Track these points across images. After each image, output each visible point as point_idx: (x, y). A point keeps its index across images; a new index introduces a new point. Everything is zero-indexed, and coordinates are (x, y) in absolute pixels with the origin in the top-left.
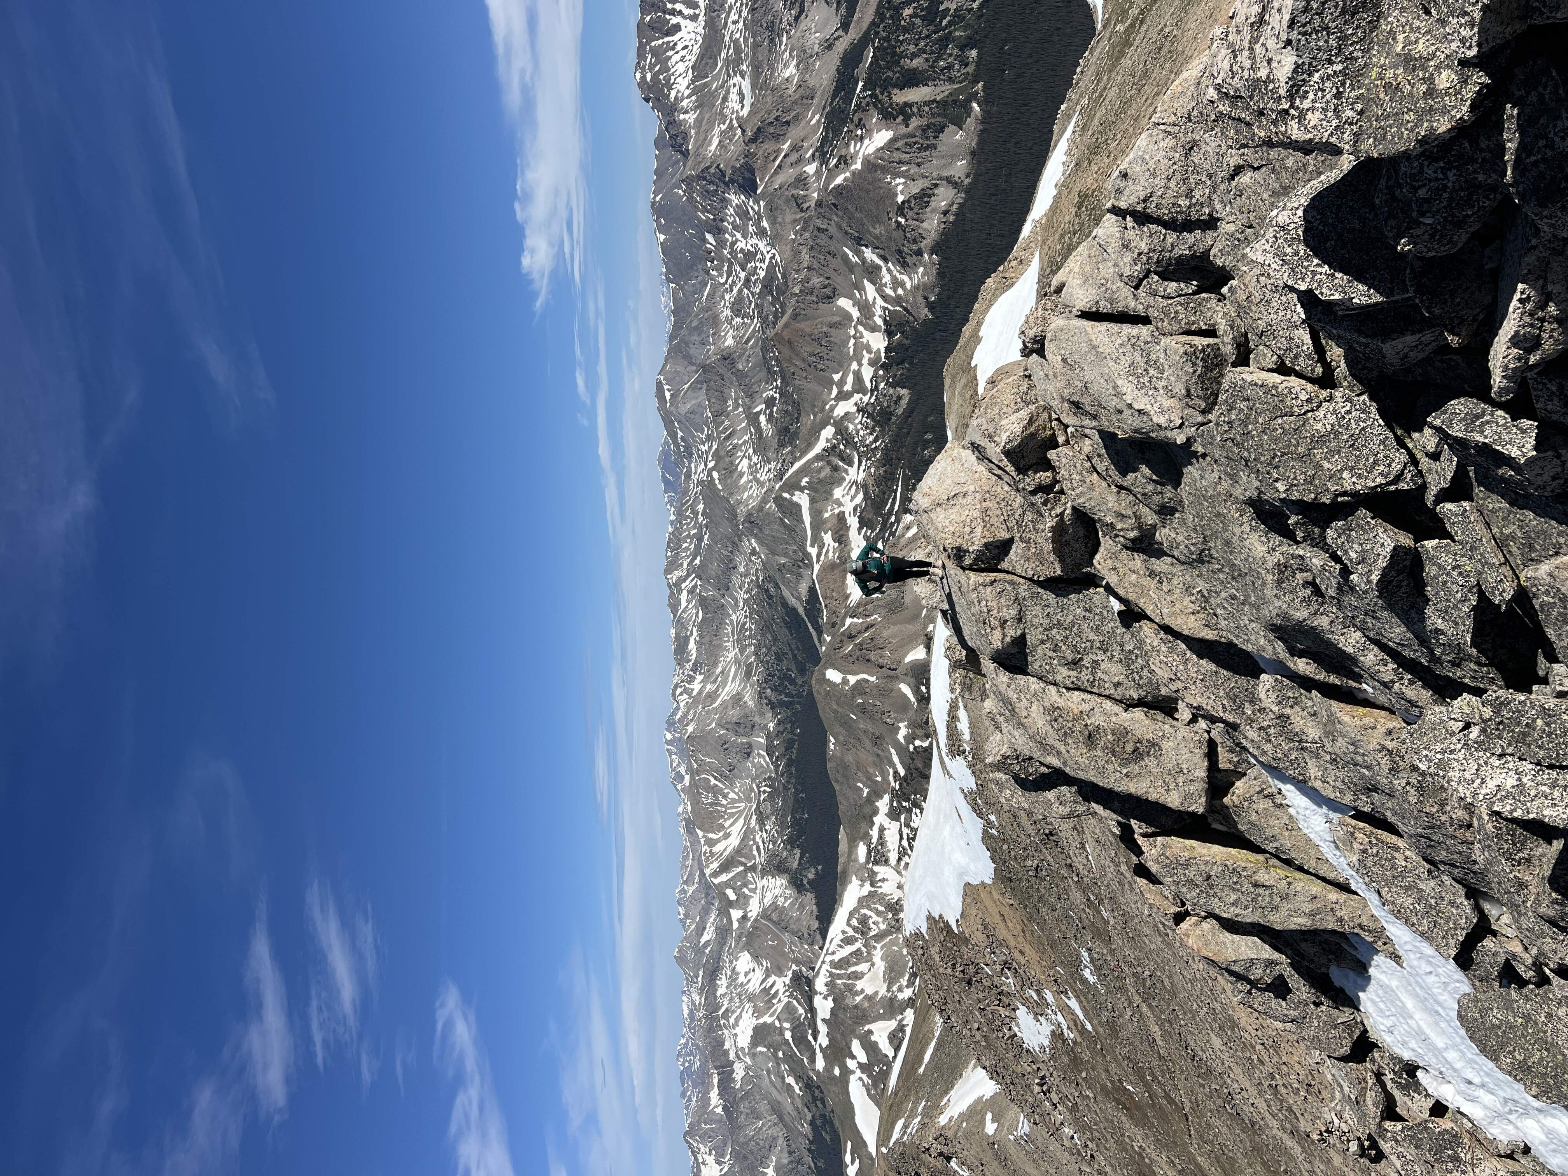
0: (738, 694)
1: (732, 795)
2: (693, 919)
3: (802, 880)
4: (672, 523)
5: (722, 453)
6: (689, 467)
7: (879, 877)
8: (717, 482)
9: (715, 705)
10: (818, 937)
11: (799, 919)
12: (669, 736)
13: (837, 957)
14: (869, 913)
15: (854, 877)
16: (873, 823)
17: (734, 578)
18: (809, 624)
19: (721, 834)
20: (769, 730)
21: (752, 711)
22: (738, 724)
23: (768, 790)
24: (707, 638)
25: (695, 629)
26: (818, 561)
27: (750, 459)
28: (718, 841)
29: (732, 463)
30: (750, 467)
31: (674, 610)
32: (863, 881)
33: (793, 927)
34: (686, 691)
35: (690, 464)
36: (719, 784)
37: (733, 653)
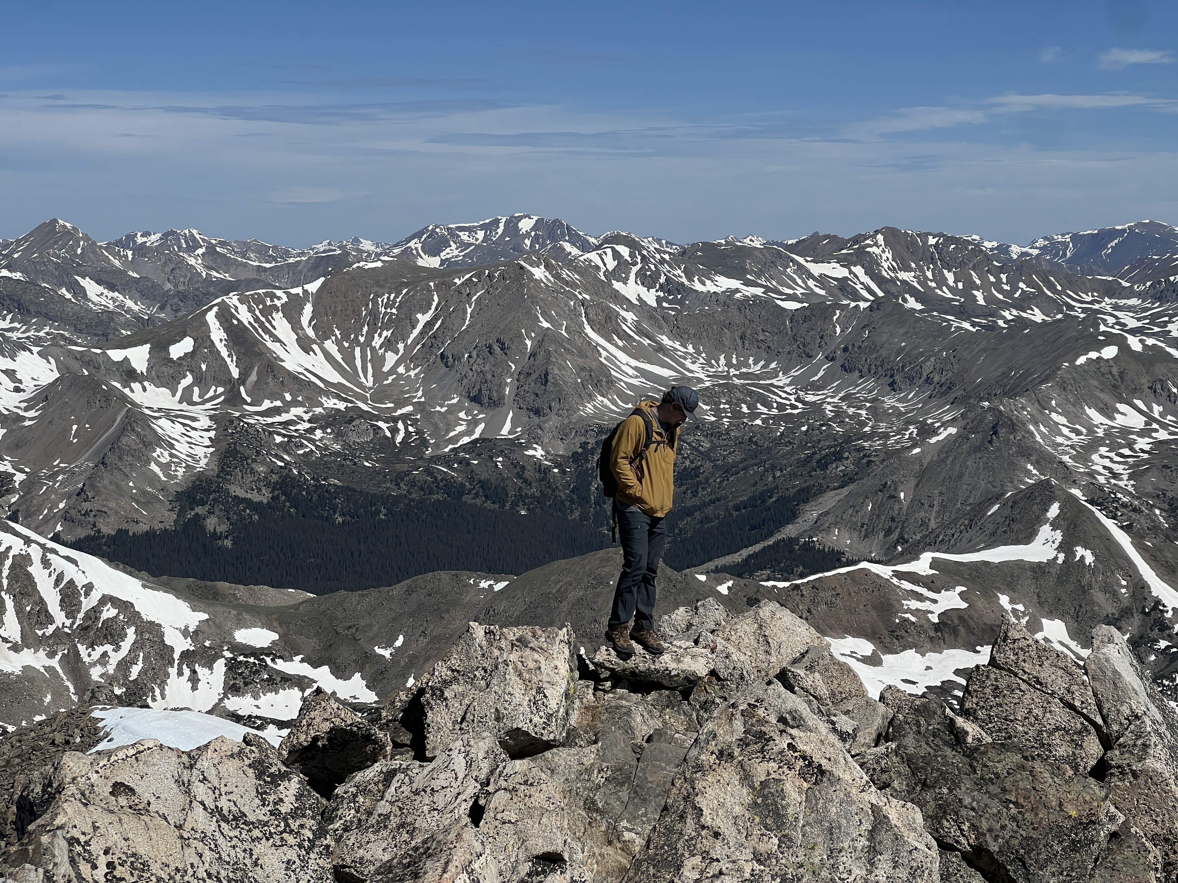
0: (611, 382)
1: (391, 359)
2: (134, 265)
3: (202, 503)
4: (1004, 249)
5: (1160, 370)
6: (1130, 293)
7: (202, 672)
8: (1093, 355)
9: (588, 329)
10: (81, 533)
11: (121, 491)
12: (526, 225)
13: (36, 570)
14: (126, 646)
15: (205, 616)
16: (315, 665)
17: (871, 383)
18: (757, 548)
19: (311, 333)
20: (529, 447)
21: (572, 410)
22: (545, 378)
23: (399, 439)
24: (737, 318)
25: (759, 291)
26: (899, 575)
27: (1144, 433)
28: (296, 326)
29: (1136, 391)
30: (1125, 431)
31: (801, 248)
32: (196, 635)
33: (106, 480)
34: (623, 267)
35: (1139, 295)
36: (416, 332)
37: (702, 376)
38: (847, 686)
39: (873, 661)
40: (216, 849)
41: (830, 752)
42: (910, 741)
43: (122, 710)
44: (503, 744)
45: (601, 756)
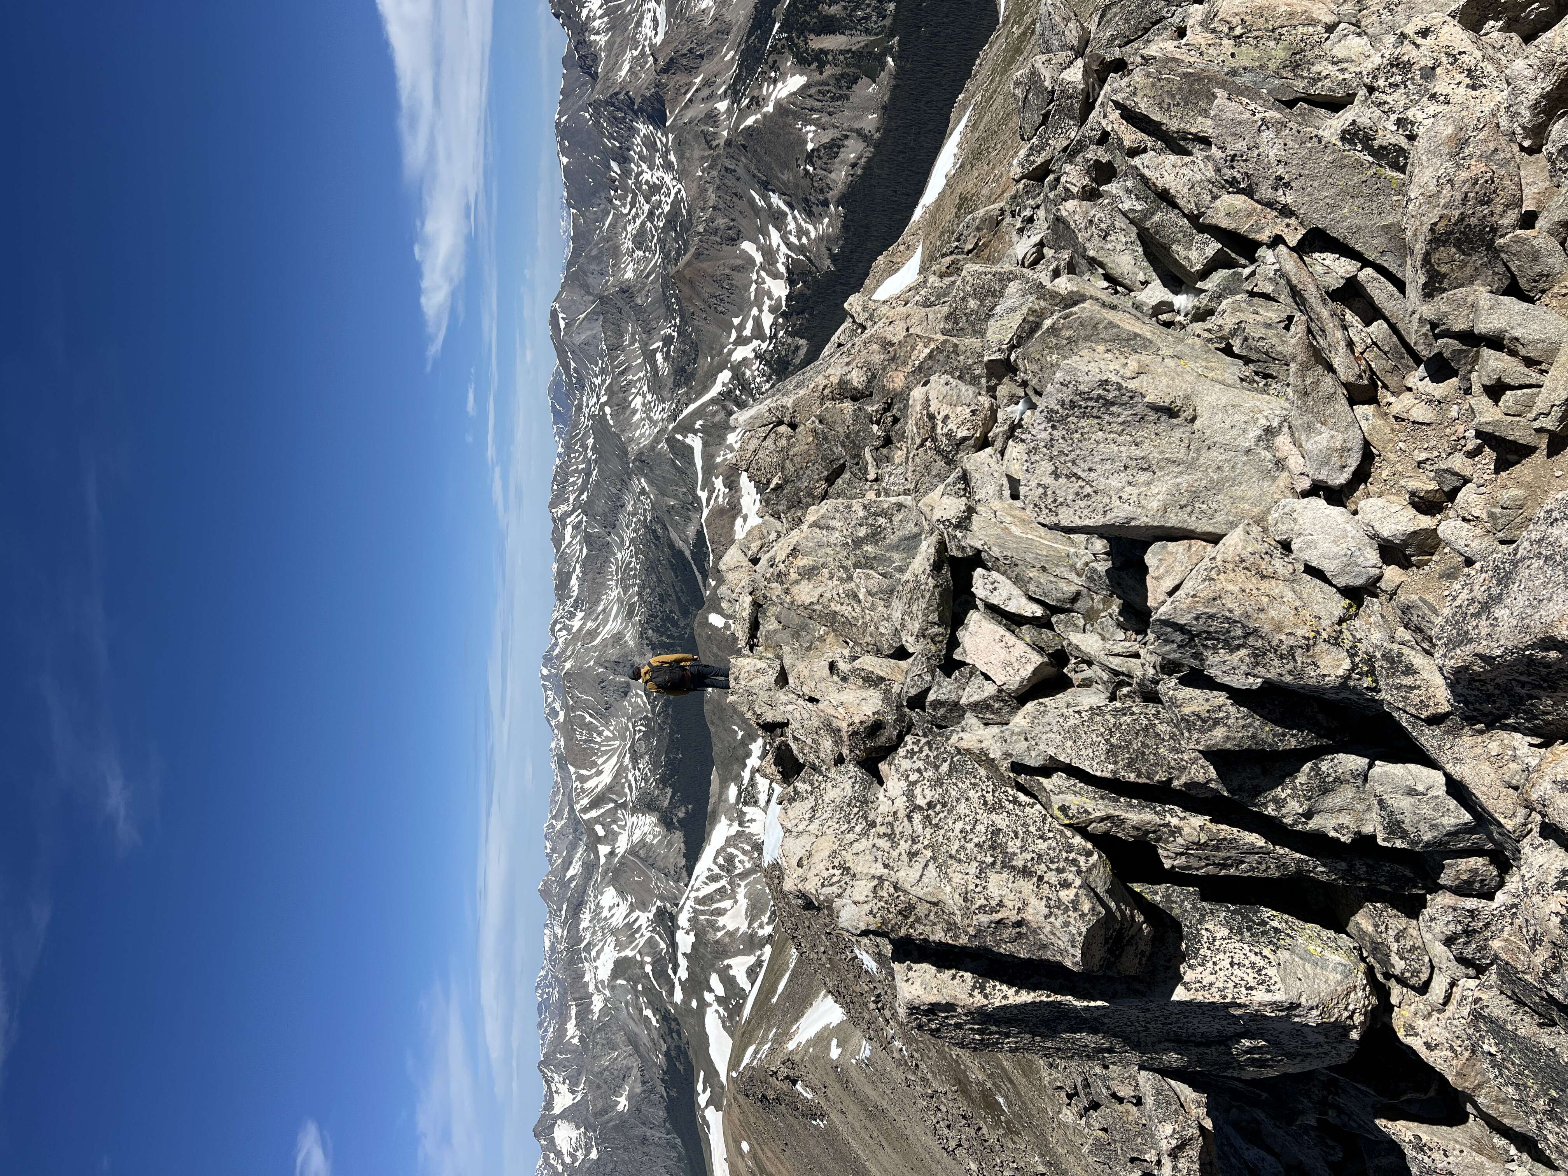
0: (619, 633)
1: (607, 733)
2: (560, 854)
3: (672, 819)
4: (559, 455)
5: (616, 388)
6: (581, 400)
7: (748, 817)
8: (609, 417)
9: (594, 643)
10: (684, 874)
11: (666, 857)
12: (545, 672)
13: (701, 894)
14: (735, 852)
15: (723, 817)
16: (745, 766)
17: (621, 516)
18: (695, 568)
19: (594, 770)
21: (632, 650)
22: (617, 663)
23: (643, 729)
24: (590, 576)
25: (578, 566)
26: (708, 505)
27: (644, 397)
28: (590, 777)
29: (625, 399)
30: (644, 405)
31: (557, 545)
32: (731, 821)
33: (660, 864)
34: (565, 627)
35: (582, 396)
36: (594, 722)
37: (616, 592)
38: (756, 532)
39: (745, 518)
40: (827, 820)
41: (786, 545)
42: (781, 508)
43: (764, 853)
44: (781, 688)
45: (787, 644)
